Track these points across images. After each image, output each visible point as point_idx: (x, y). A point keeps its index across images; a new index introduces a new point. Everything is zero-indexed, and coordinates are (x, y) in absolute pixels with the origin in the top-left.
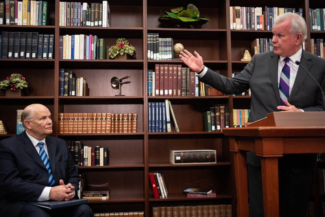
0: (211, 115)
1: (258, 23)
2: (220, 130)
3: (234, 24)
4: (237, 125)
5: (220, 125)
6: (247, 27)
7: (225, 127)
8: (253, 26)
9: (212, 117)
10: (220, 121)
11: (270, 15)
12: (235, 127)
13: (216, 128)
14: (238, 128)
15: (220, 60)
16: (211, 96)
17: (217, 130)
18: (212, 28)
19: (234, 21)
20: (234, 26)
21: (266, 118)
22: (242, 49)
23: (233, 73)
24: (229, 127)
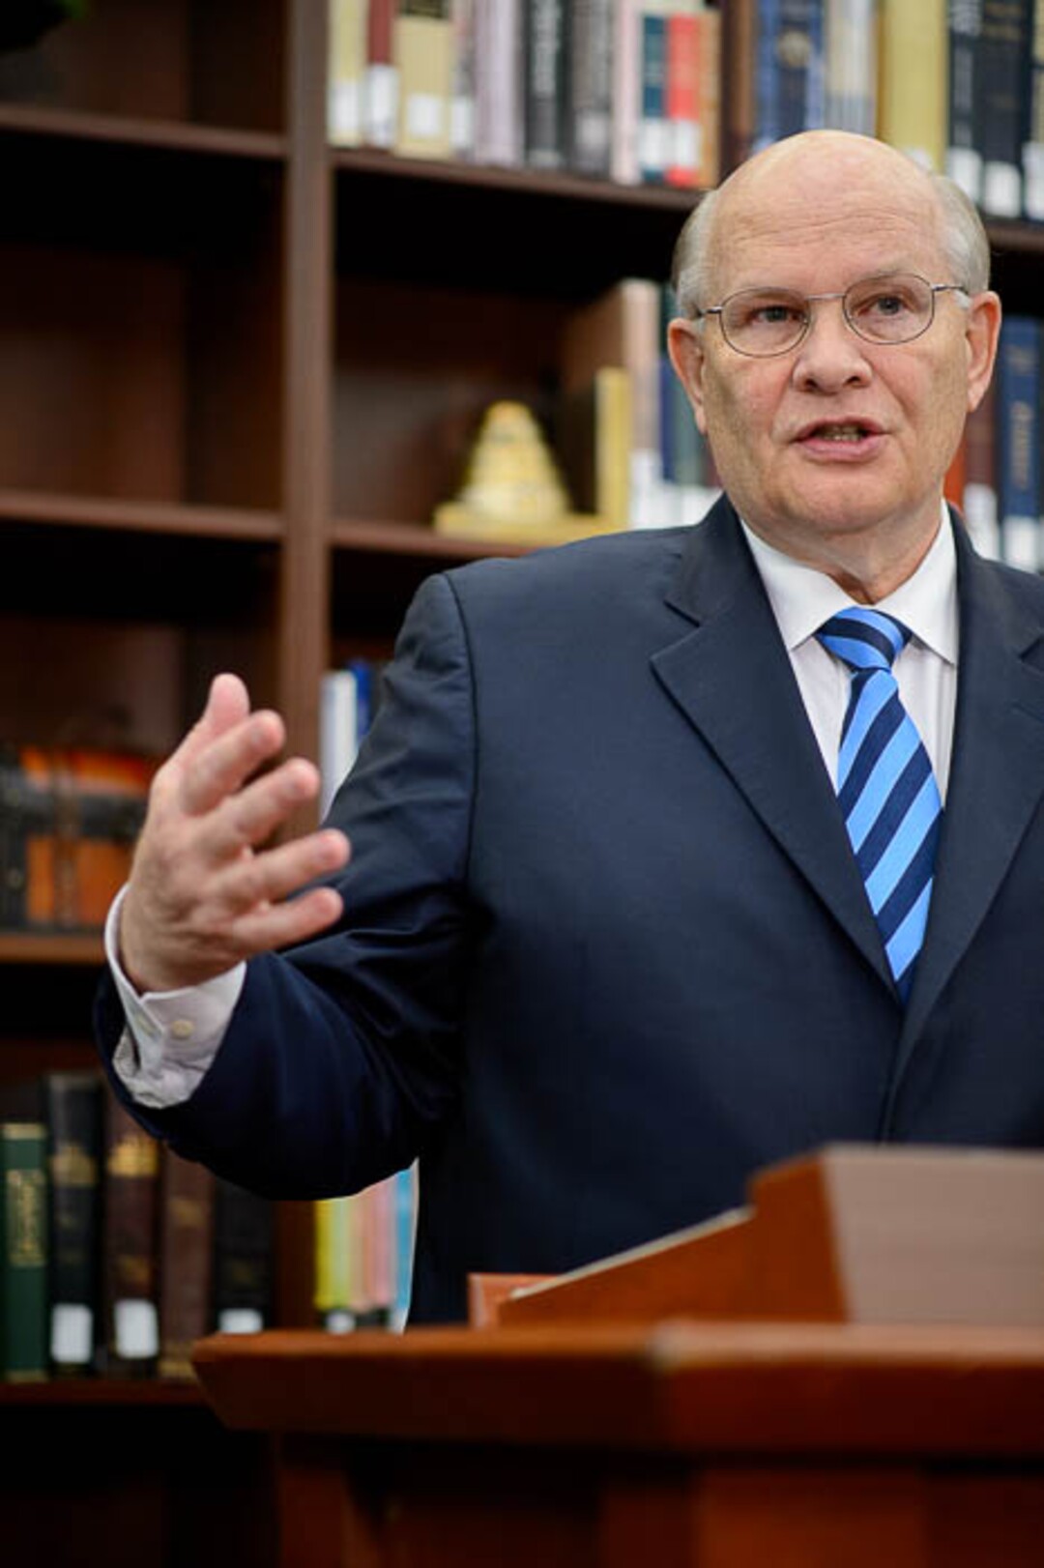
0: (48, 1172)
1: (655, 102)
2: (146, 1366)
3: (383, 81)
4: (360, 1303)
5: (154, 1295)
6: (530, 139)
7: (212, 1326)
8: (590, 132)
9: (63, 1200)
10: (156, 1250)
11: (788, 24)
12: (341, 1325)
13: (103, 1332)
14: (371, 1342)
15: (194, 494)
16: (58, 929)
17: (114, 1357)
18: (108, 106)
19: (379, 50)
20: (381, 109)
21: (731, 1219)
22: (458, 394)
23: (337, 662)
24: (270, 1322)
